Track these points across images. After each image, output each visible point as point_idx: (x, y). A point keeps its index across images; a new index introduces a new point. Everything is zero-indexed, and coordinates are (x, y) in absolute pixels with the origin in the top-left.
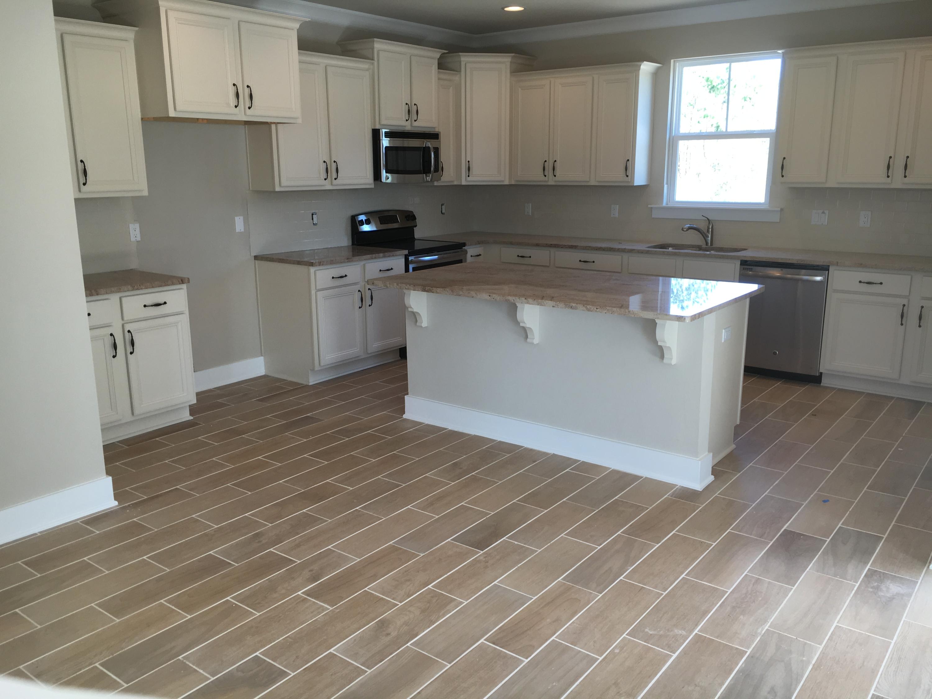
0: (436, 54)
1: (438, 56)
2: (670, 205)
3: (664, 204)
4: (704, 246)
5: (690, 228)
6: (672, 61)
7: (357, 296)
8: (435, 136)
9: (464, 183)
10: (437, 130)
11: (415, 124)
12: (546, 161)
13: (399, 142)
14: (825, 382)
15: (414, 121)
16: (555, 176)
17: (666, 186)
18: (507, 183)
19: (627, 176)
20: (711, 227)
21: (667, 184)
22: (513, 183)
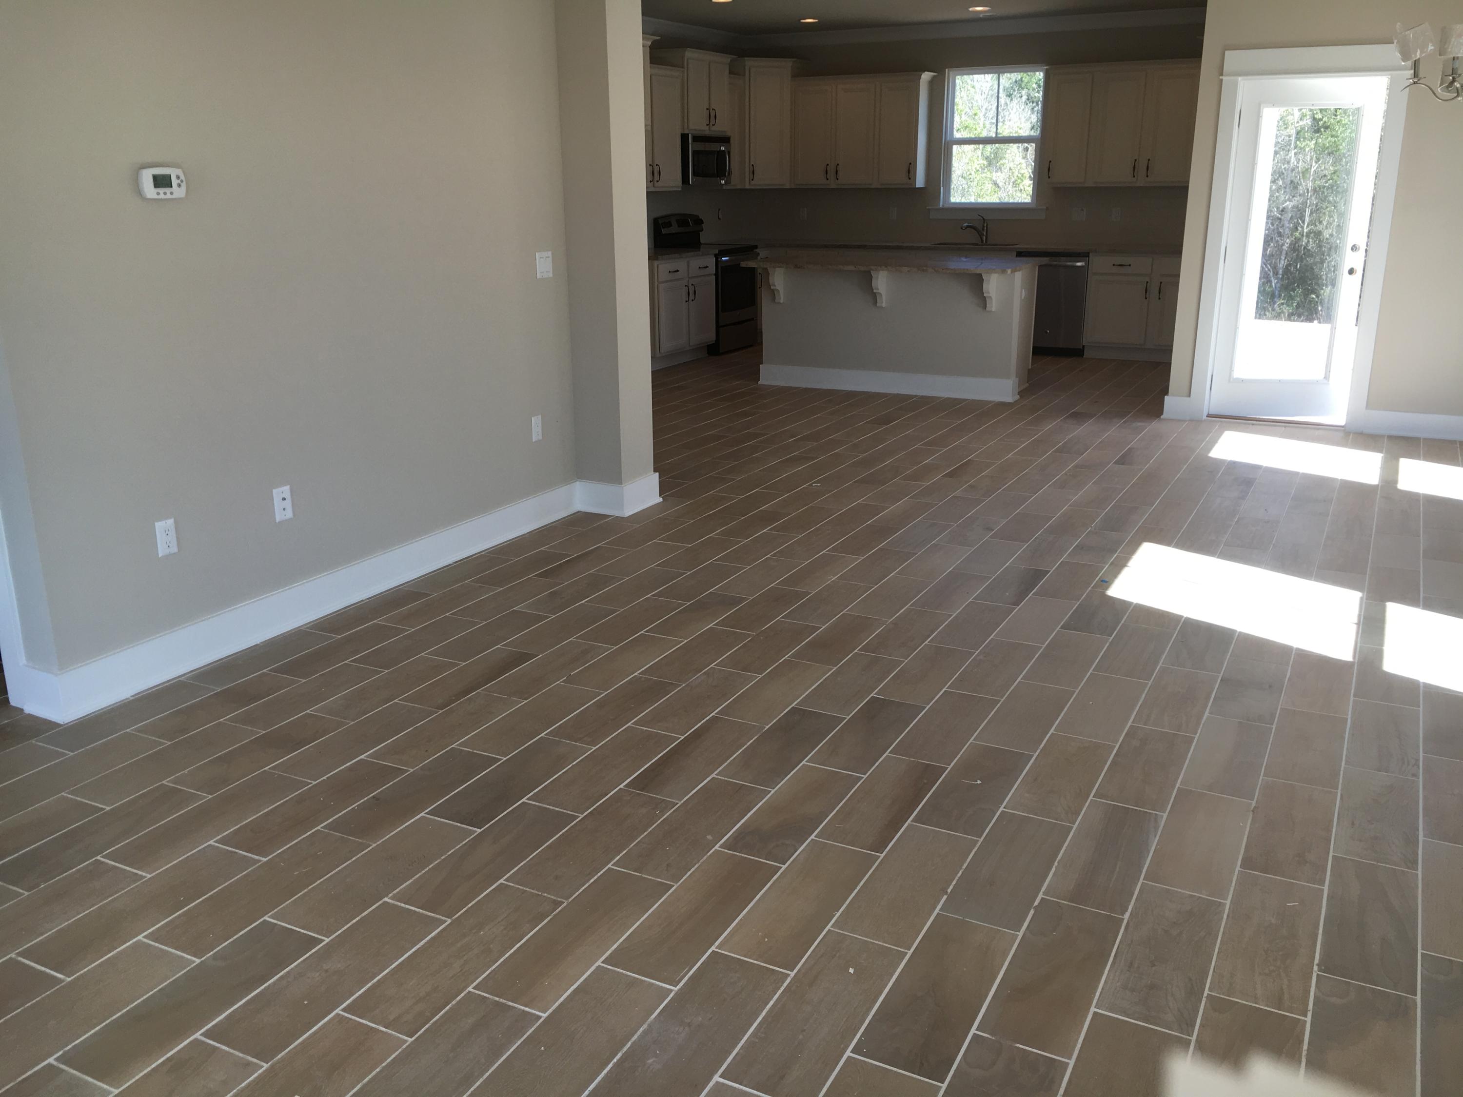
0: (726, 59)
1: (729, 60)
2: (946, 206)
3: (941, 206)
4: (980, 243)
5: (968, 227)
6: (947, 70)
7: (684, 291)
8: (726, 140)
9: (747, 187)
10: (728, 134)
11: (713, 128)
12: (828, 165)
13: (700, 146)
14: (1087, 354)
15: (712, 125)
16: (838, 179)
17: (942, 188)
18: (788, 186)
19: (910, 179)
20: (985, 225)
21: (943, 186)
22: (793, 187)
